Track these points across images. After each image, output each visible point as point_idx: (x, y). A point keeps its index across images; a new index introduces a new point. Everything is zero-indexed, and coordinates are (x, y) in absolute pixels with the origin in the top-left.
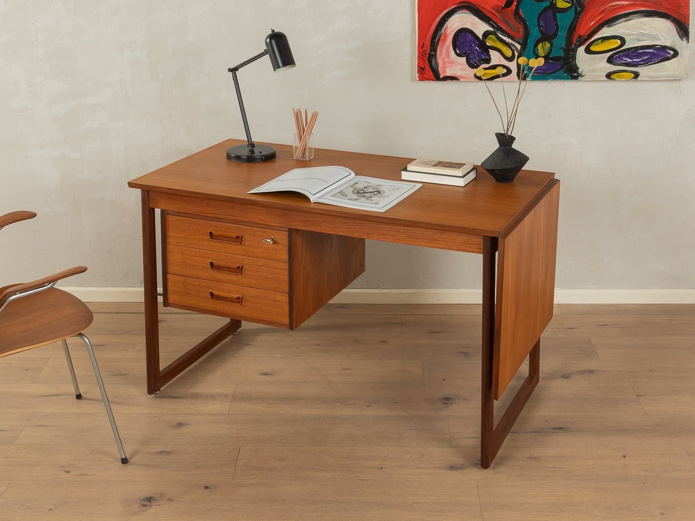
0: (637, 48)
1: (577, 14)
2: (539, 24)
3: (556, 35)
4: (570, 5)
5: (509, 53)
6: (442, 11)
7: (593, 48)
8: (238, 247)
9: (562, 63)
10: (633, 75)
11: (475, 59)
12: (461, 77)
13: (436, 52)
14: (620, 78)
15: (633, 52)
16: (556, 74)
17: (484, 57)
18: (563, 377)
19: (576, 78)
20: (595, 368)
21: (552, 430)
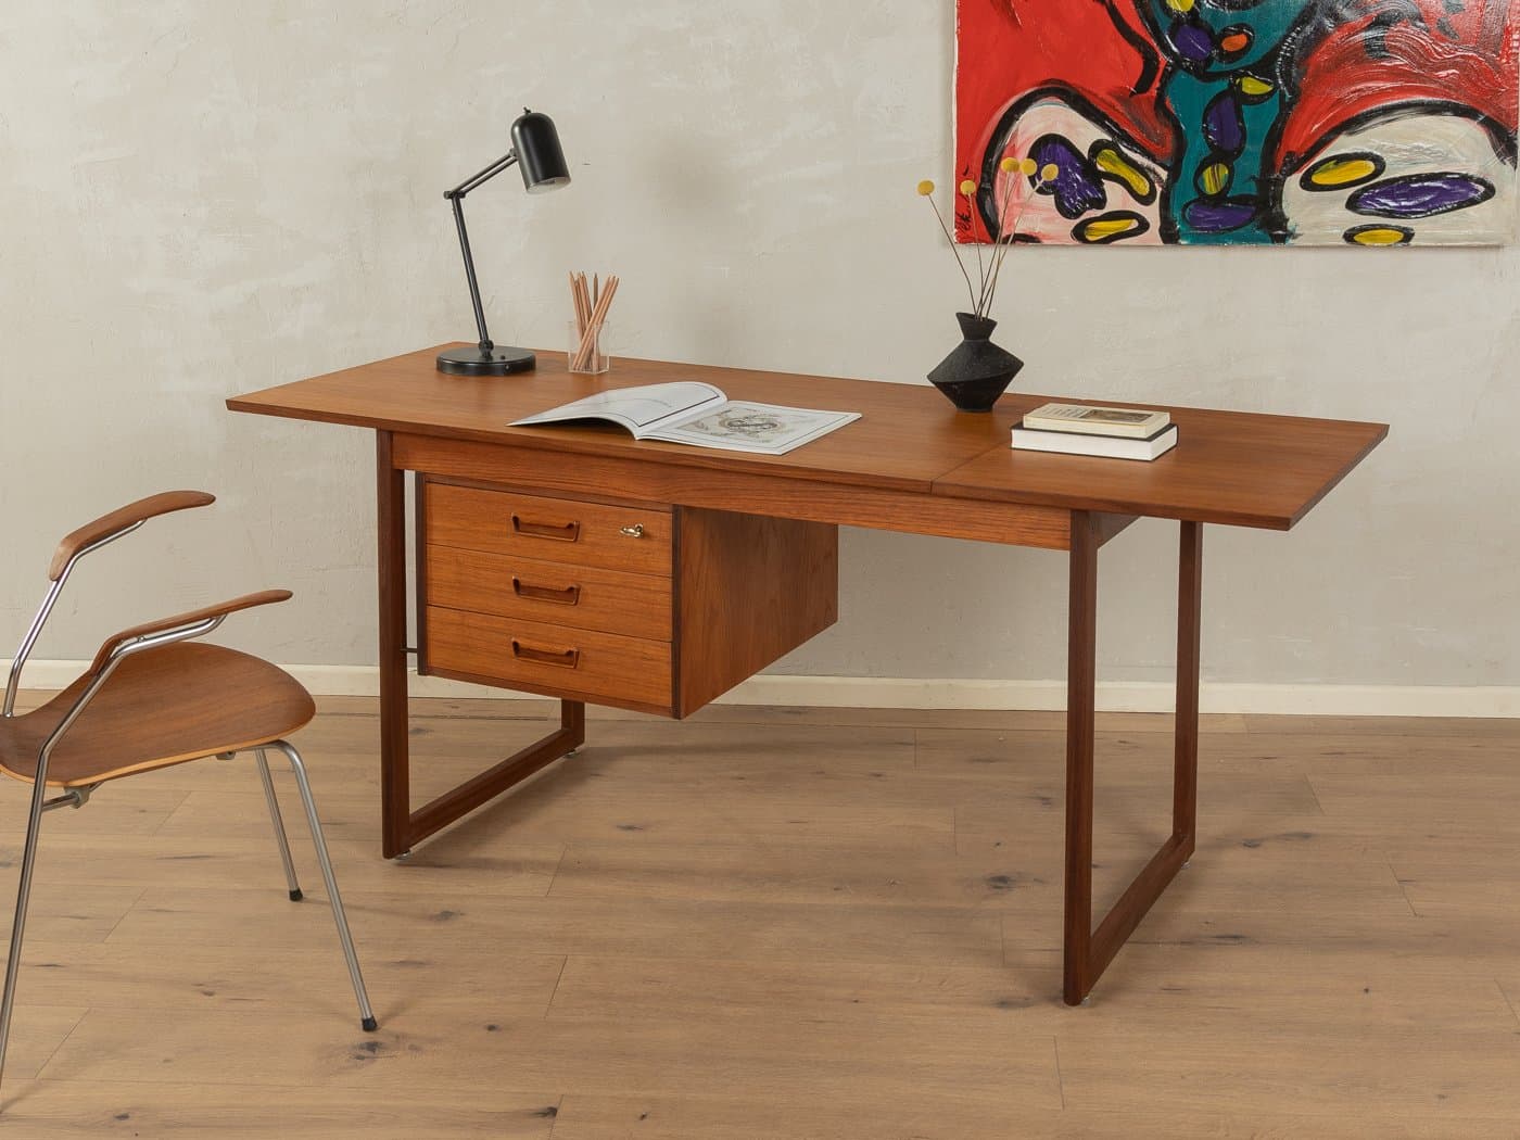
0: (1408, 179)
1: (1285, 107)
2: (1206, 128)
3: (1240, 150)
4: (1270, 89)
5: (1143, 187)
6: (1006, 100)
7: (1317, 179)
8: (570, 545)
9: (1253, 208)
10: (1402, 235)
11: (1075, 199)
12: (1044, 236)
13: (992, 183)
14: (1375, 240)
15: (1399, 188)
16: (1241, 231)
17: (1091, 195)
18: (1245, 845)
19: (1281, 239)
20: (1314, 830)
21: (1217, 941)
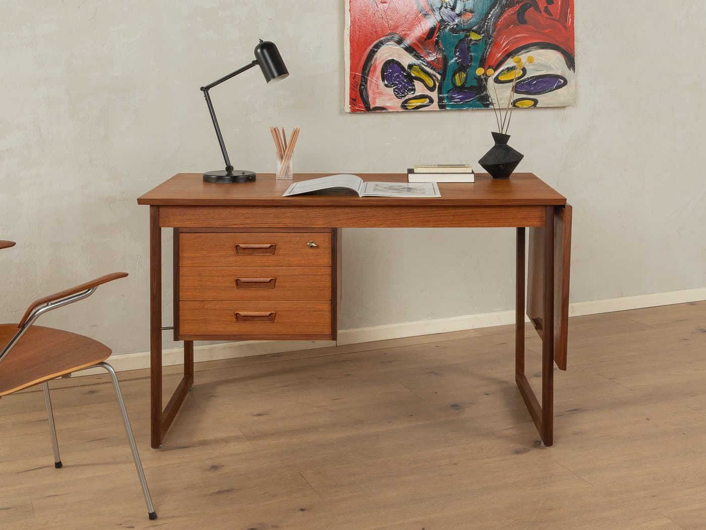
0: (535, 77)
1: (488, 45)
2: (456, 55)
3: (469, 66)
4: (481, 37)
6: (371, 43)
8: (271, 257)
9: (475, 92)
11: (401, 90)
12: (389, 107)
13: (367, 83)
14: (523, 105)
16: (471, 102)
17: (409, 88)
19: (487, 106)
